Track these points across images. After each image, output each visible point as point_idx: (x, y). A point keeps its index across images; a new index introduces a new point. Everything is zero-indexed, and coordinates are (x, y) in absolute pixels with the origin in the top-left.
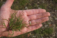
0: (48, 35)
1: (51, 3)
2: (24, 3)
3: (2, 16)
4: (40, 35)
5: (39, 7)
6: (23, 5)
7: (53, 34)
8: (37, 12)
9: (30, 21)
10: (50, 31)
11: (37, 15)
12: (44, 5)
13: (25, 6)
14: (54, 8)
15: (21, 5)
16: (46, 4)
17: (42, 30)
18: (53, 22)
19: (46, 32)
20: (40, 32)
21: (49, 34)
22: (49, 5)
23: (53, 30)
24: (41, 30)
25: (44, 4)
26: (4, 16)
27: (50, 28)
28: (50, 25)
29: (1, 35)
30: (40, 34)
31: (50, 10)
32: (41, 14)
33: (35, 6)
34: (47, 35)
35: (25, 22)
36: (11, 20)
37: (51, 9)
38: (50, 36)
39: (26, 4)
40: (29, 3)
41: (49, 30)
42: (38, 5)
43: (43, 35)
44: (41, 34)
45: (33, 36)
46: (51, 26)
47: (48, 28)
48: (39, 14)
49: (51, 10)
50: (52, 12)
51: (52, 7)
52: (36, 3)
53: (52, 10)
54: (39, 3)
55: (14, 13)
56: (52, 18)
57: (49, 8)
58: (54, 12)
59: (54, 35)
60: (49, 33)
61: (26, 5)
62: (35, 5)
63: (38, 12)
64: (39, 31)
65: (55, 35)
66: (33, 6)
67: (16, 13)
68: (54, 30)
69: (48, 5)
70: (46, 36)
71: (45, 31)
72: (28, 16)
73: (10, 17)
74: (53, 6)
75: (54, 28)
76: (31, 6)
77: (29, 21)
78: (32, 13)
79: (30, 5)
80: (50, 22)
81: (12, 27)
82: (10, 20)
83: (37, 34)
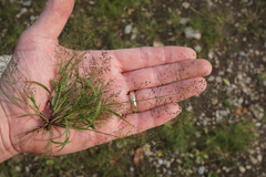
0: (227, 155)
1: (244, 10)
2: (117, 5)
3: (24, 72)
4: (192, 156)
5: (188, 25)
6: (114, 18)
7: (252, 152)
8: (159, 59)
9: (132, 94)
10: (238, 140)
11: (161, 68)
12: (212, 16)
13: (124, 21)
14: (261, 30)
15: (105, 17)
16: (220, 12)
17: (203, 134)
18: (252, 99)
19: (221, 141)
20: (191, 140)
21: (235, 150)
22: (238, 20)
23: (251, 132)
24: (198, 135)
25: (214, 10)
26: (33, 71)
27: (240, 124)
28: (239, 111)
29: (18, 148)
30: (190, 150)
31: (241, 40)
32: (177, 67)
33: (170, 22)
34: (225, 155)
35: (112, 95)
36: (59, 87)
37: (244, 34)
38: (238, 164)
39: (130, 12)
40: (143, 9)
41: (233, 132)
42: (182, 16)
43: (206, 157)
44: (198, 152)
45: (161, 162)
46: (245, 115)
47: (228, 124)
48: (167, 66)
49: (245, 39)
50: (251, 51)
51: (250, 26)
52: (173, 8)
53: (248, 41)
54: (189, 9)
55: (73, 62)
56: (249, 80)
57: (235, 33)
58: (257, 53)
59: (255, 156)
60: (233, 149)
61: (130, 17)
62: (169, 17)
63: (164, 59)
64: (188, 137)
65: (260, 158)
66: (159, 23)
67: (78, 61)
68: (257, 135)
69: (230, 18)
70: (218, 163)
71: (215, 138)
72: (124, 72)
73: (56, 73)
74: (254, 21)
75: (259, 124)
76: (154, 22)
77: (129, 93)
78: (141, 62)
79: (148, 15)
80: (239, 98)
81: (63, 113)
82: (54, 86)
83: (177, 153)
